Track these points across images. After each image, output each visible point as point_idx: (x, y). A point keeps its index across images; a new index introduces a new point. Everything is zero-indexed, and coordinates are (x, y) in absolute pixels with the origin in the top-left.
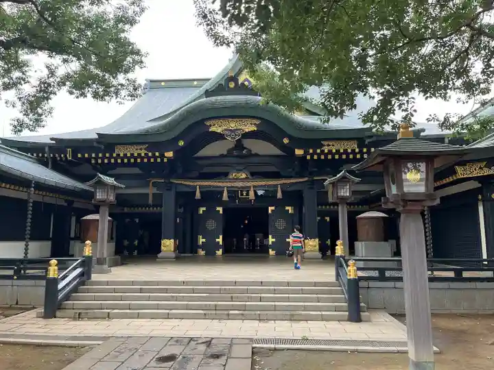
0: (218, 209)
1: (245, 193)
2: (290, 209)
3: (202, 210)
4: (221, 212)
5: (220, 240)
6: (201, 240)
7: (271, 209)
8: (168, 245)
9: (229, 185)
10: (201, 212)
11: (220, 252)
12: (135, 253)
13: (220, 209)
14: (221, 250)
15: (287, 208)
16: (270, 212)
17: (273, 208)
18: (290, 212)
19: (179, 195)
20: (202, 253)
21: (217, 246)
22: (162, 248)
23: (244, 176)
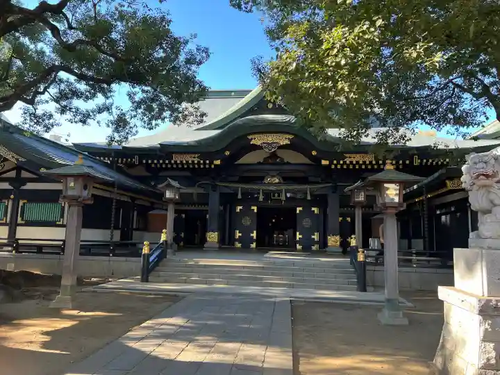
0: (253, 208)
1: (276, 195)
2: (315, 210)
3: (239, 209)
4: (255, 211)
5: (254, 235)
6: (238, 234)
7: (298, 209)
8: (213, 237)
9: (264, 188)
10: (238, 210)
11: (254, 245)
12: (182, 244)
13: (255, 208)
14: (255, 244)
15: (313, 209)
16: (298, 212)
17: (301, 209)
18: (316, 212)
19: (222, 195)
20: (238, 245)
21: (252, 240)
22: (208, 239)
23: (277, 181)
